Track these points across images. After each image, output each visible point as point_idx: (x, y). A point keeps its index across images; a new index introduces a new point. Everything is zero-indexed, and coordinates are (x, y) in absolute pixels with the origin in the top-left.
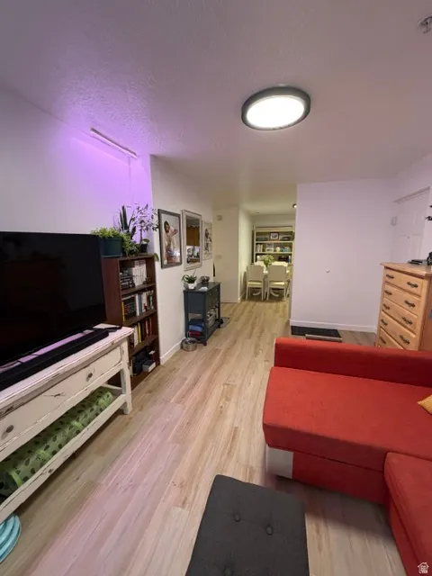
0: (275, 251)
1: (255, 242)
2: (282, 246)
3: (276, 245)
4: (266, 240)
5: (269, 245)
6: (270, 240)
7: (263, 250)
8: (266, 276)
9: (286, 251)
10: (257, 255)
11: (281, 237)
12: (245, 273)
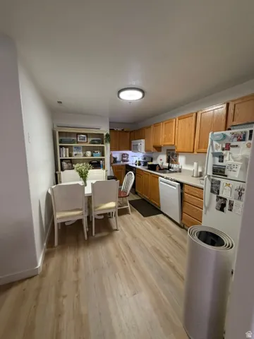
0: (85, 155)
1: (58, 144)
2: (93, 150)
3: (86, 149)
4: (73, 142)
5: (78, 148)
6: (78, 142)
7: (70, 155)
8: (89, 198)
9: (97, 156)
10: (62, 160)
11: (90, 140)
12: (48, 197)
